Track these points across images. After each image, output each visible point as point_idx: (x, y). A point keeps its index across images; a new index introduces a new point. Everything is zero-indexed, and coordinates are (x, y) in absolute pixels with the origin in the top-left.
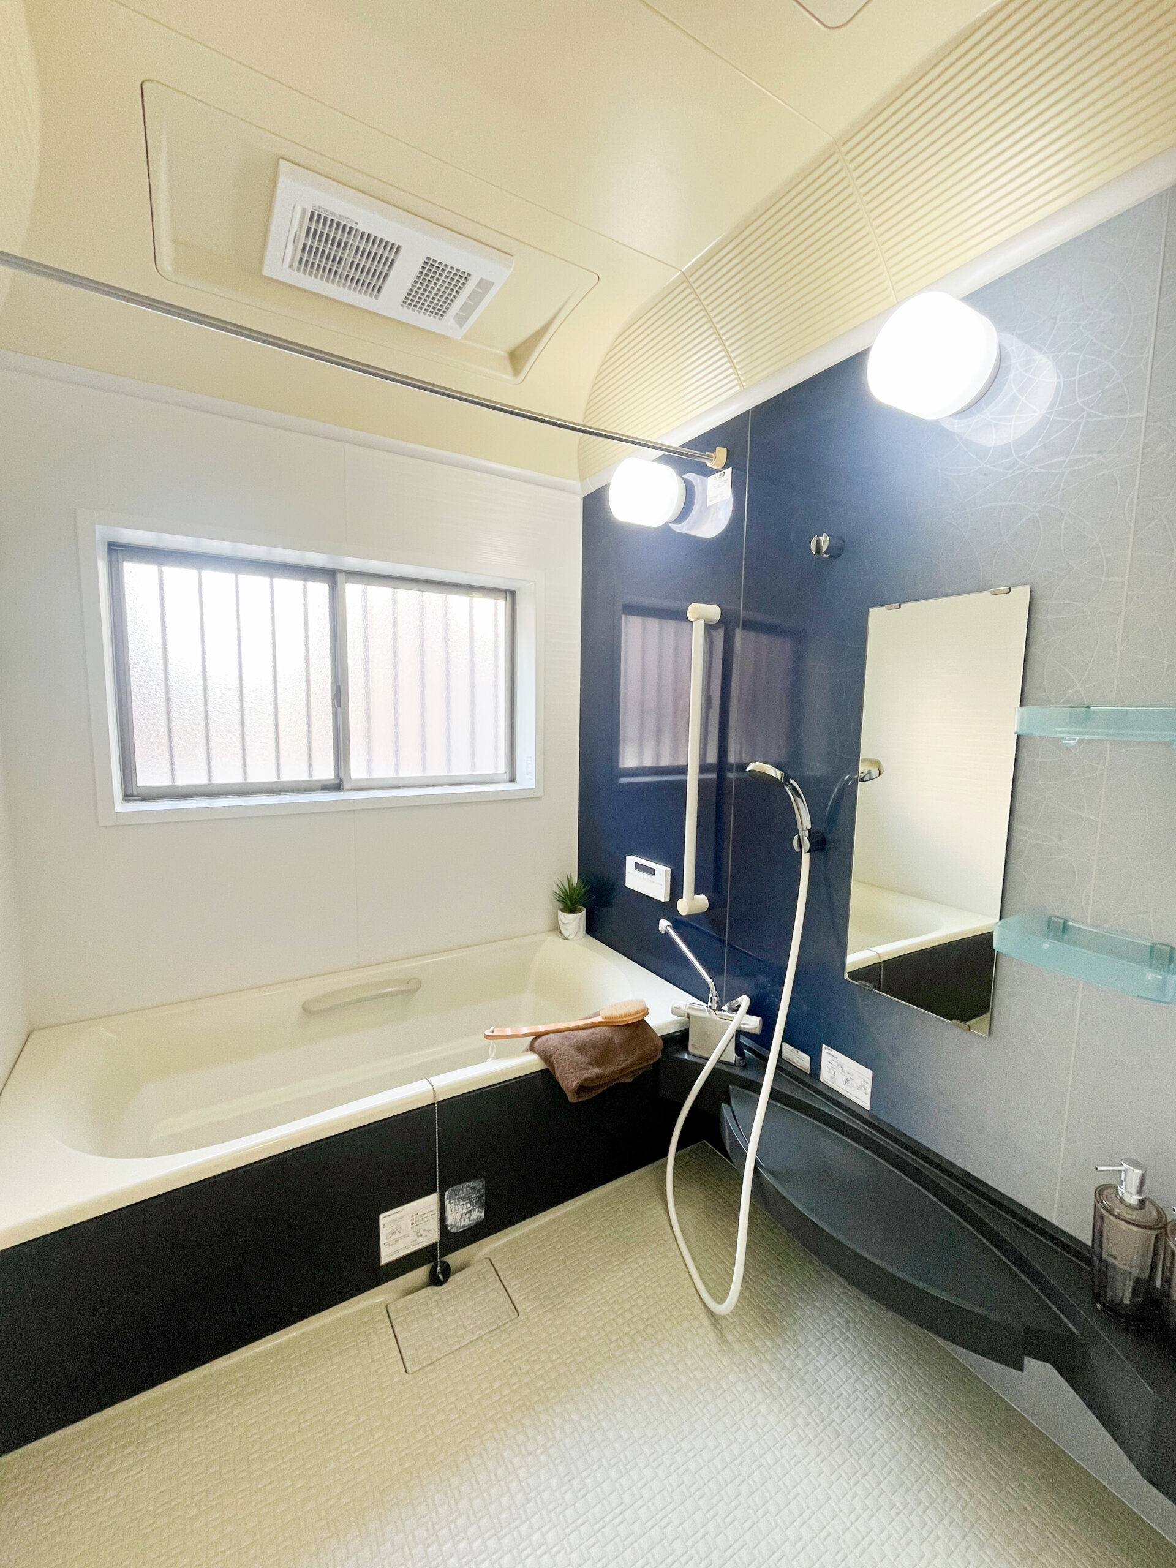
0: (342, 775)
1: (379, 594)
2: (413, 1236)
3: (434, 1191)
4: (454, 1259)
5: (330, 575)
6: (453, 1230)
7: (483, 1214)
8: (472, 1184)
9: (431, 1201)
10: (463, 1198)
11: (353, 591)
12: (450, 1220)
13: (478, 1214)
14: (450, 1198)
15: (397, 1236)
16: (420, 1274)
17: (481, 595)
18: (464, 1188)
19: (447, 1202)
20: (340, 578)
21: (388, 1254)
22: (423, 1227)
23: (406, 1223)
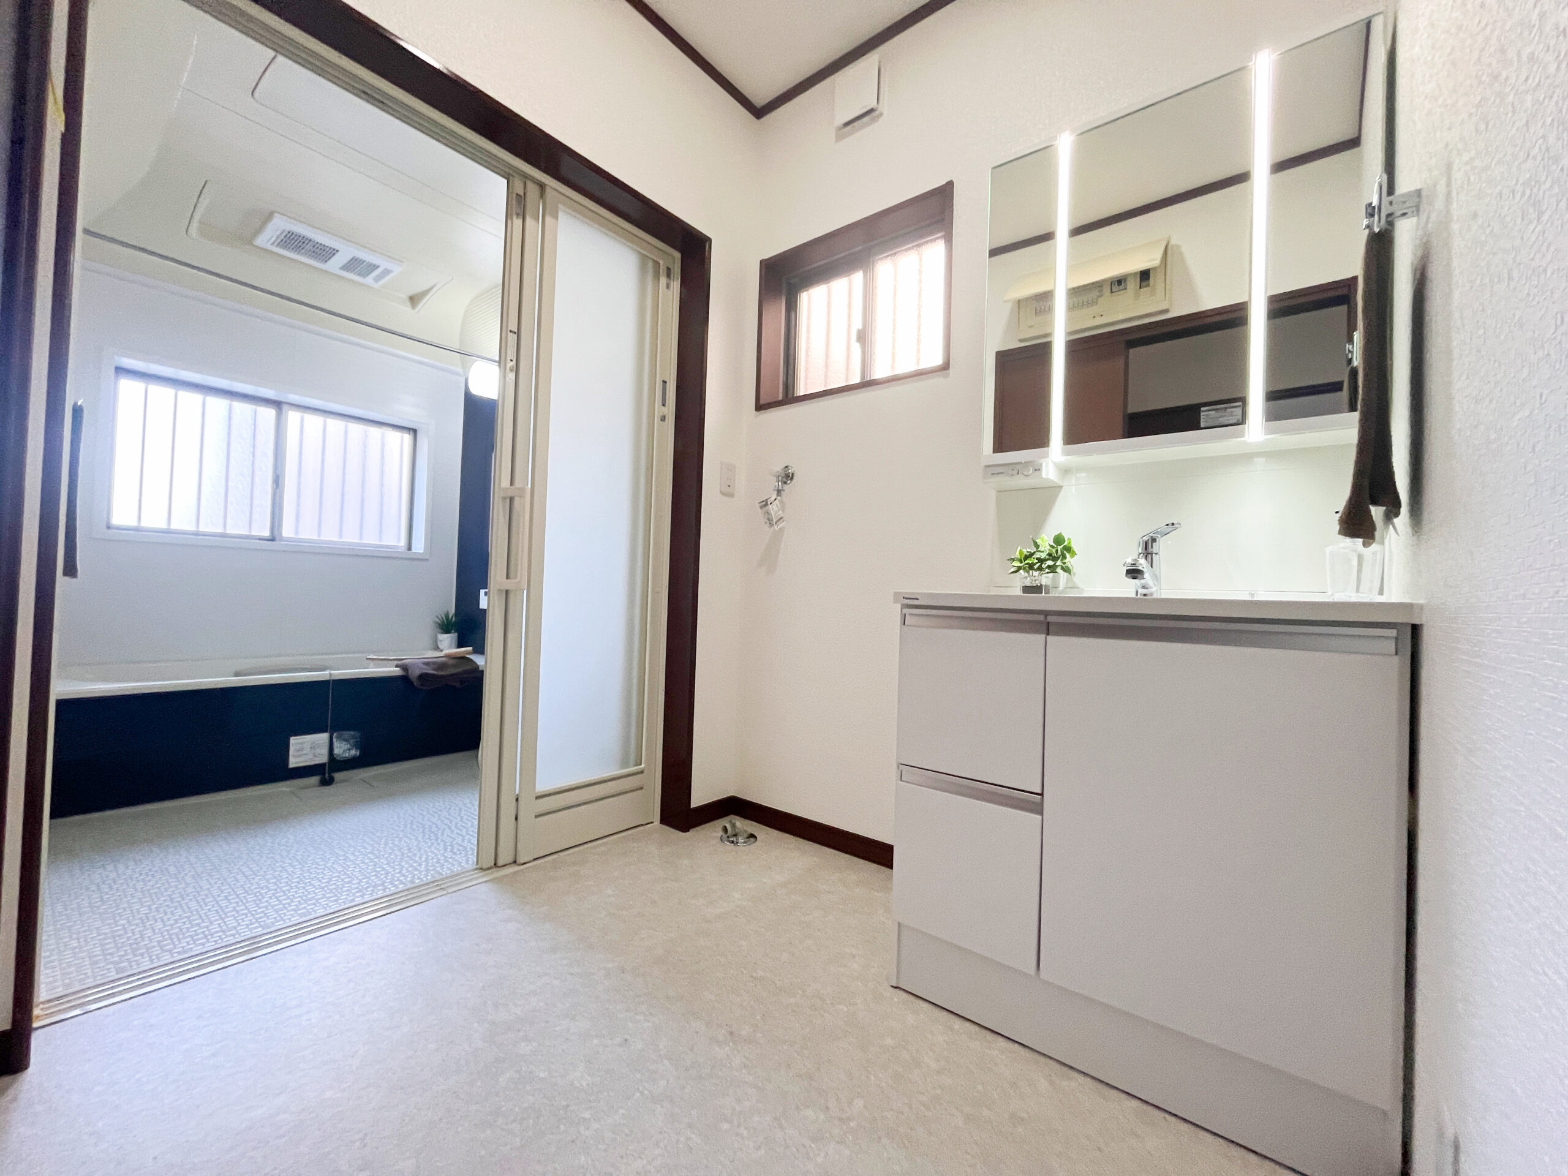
0: (276, 532)
1: (314, 422)
2: (311, 756)
3: (325, 731)
4: (337, 776)
5: (277, 404)
6: (338, 758)
7: (358, 753)
8: (352, 733)
9: (324, 737)
10: (346, 740)
11: (293, 417)
12: (336, 751)
13: (354, 752)
14: (337, 738)
15: (301, 753)
16: (315, 780)
17: (391, 429)
18: (347, 734)
19: (334, 740)
20: (285, 407)
21: (294, 762)
22: (318, 751)
23: (307, 747)
